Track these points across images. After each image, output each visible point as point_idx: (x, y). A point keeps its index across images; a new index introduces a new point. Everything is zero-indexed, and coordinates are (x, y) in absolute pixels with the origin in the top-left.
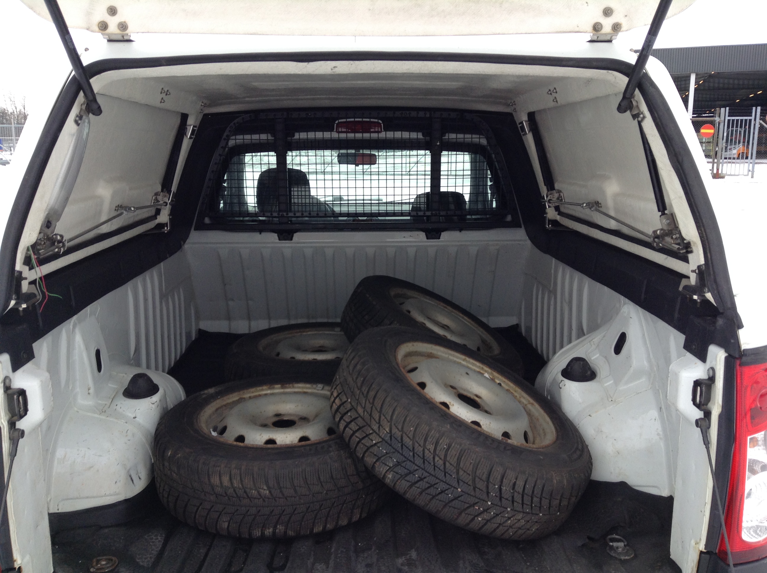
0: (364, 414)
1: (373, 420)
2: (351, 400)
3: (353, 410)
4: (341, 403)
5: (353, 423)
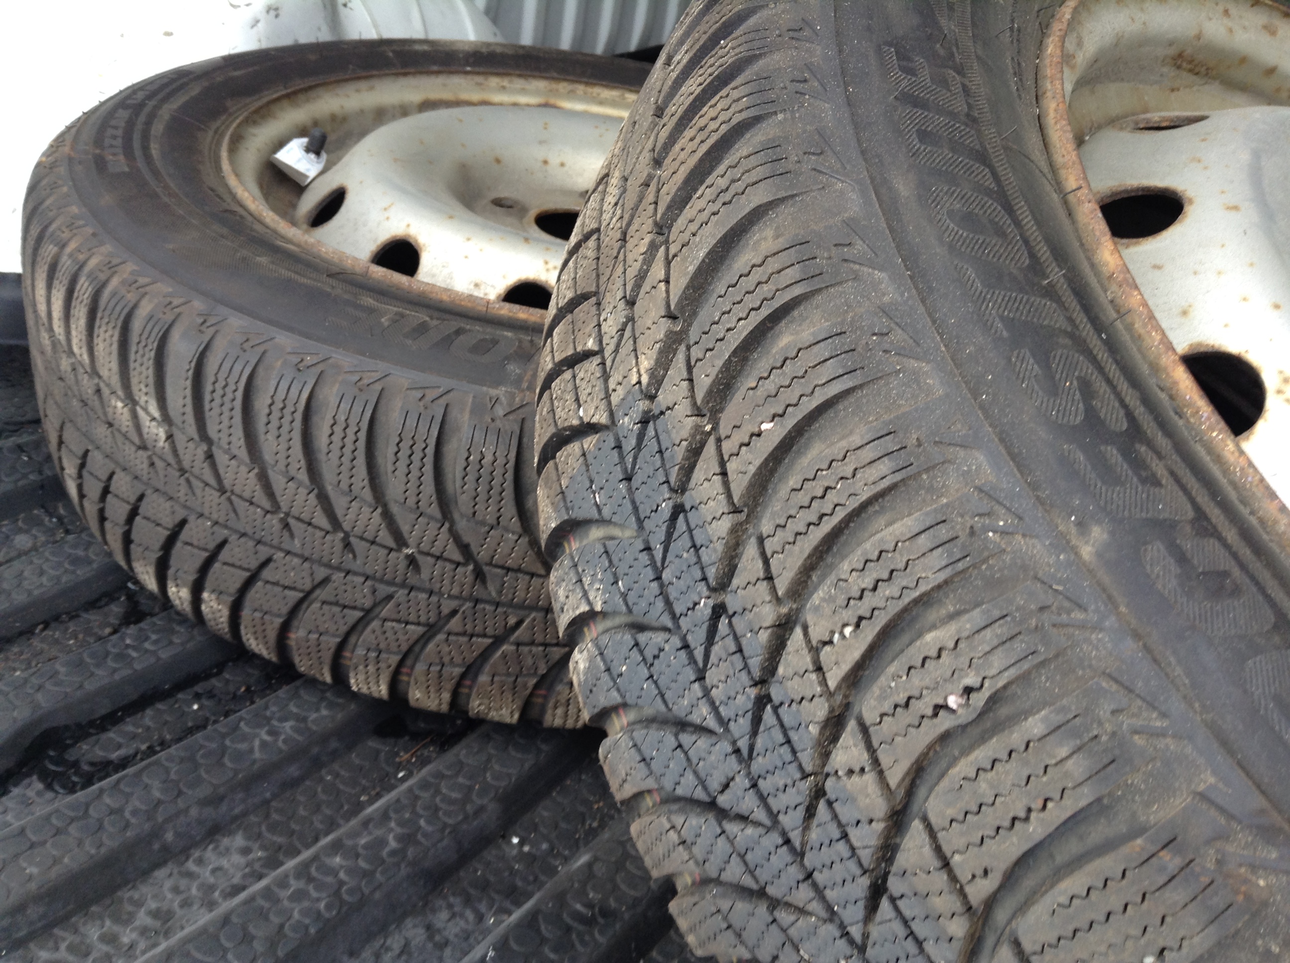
0: (611, 221)
1: (619, 270)
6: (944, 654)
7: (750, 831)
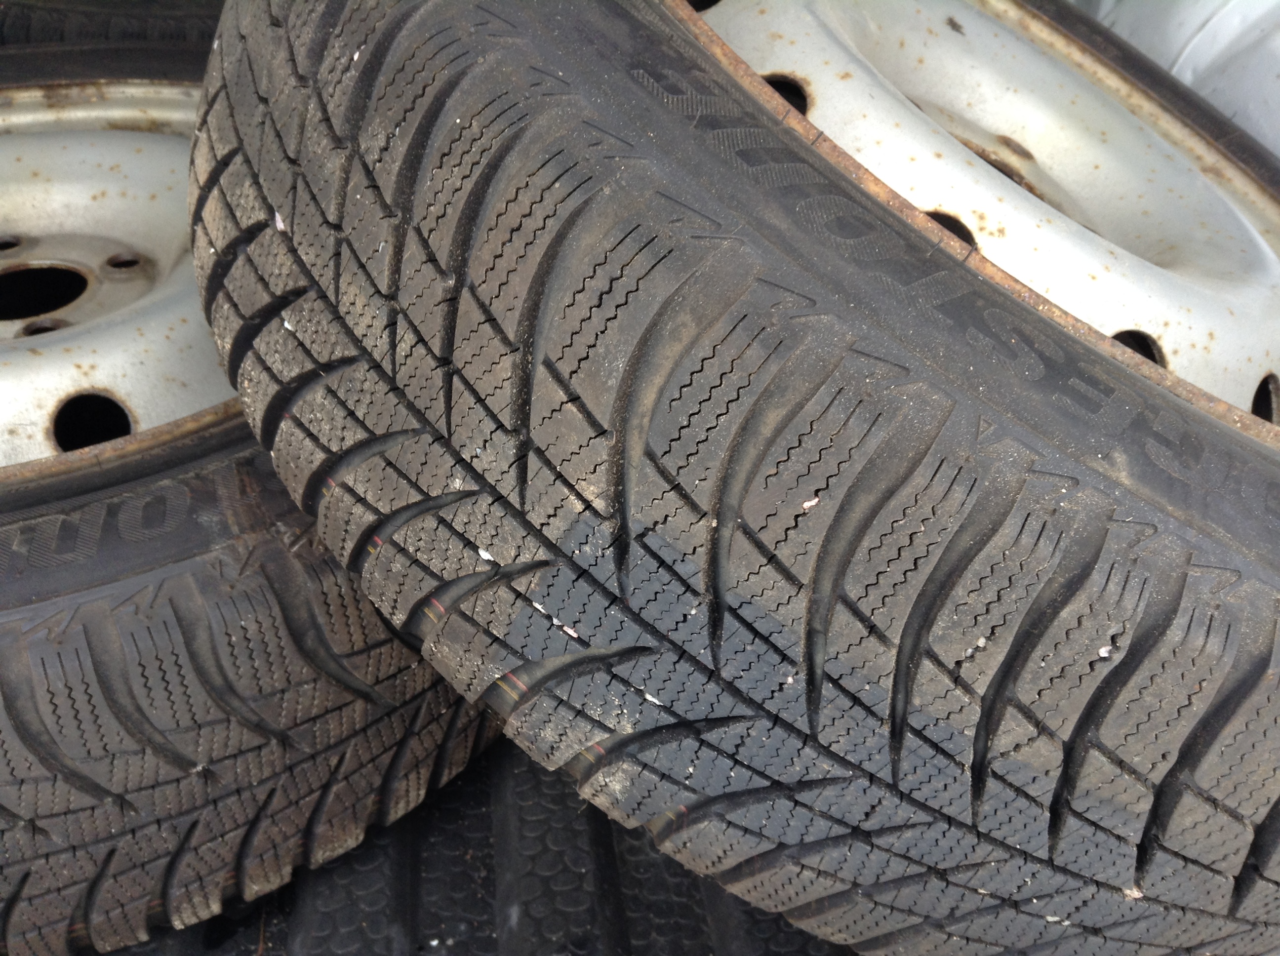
0: (393, 346)
1: (464, 400)
2: (291, 219)
3: (309, 302)
4: (234, 233)
5: (317, 395)
6: (1085, 622)
7: (908, 834)
